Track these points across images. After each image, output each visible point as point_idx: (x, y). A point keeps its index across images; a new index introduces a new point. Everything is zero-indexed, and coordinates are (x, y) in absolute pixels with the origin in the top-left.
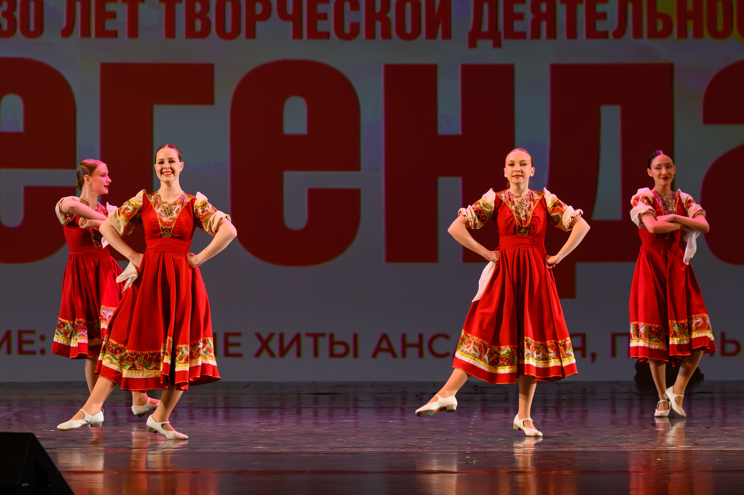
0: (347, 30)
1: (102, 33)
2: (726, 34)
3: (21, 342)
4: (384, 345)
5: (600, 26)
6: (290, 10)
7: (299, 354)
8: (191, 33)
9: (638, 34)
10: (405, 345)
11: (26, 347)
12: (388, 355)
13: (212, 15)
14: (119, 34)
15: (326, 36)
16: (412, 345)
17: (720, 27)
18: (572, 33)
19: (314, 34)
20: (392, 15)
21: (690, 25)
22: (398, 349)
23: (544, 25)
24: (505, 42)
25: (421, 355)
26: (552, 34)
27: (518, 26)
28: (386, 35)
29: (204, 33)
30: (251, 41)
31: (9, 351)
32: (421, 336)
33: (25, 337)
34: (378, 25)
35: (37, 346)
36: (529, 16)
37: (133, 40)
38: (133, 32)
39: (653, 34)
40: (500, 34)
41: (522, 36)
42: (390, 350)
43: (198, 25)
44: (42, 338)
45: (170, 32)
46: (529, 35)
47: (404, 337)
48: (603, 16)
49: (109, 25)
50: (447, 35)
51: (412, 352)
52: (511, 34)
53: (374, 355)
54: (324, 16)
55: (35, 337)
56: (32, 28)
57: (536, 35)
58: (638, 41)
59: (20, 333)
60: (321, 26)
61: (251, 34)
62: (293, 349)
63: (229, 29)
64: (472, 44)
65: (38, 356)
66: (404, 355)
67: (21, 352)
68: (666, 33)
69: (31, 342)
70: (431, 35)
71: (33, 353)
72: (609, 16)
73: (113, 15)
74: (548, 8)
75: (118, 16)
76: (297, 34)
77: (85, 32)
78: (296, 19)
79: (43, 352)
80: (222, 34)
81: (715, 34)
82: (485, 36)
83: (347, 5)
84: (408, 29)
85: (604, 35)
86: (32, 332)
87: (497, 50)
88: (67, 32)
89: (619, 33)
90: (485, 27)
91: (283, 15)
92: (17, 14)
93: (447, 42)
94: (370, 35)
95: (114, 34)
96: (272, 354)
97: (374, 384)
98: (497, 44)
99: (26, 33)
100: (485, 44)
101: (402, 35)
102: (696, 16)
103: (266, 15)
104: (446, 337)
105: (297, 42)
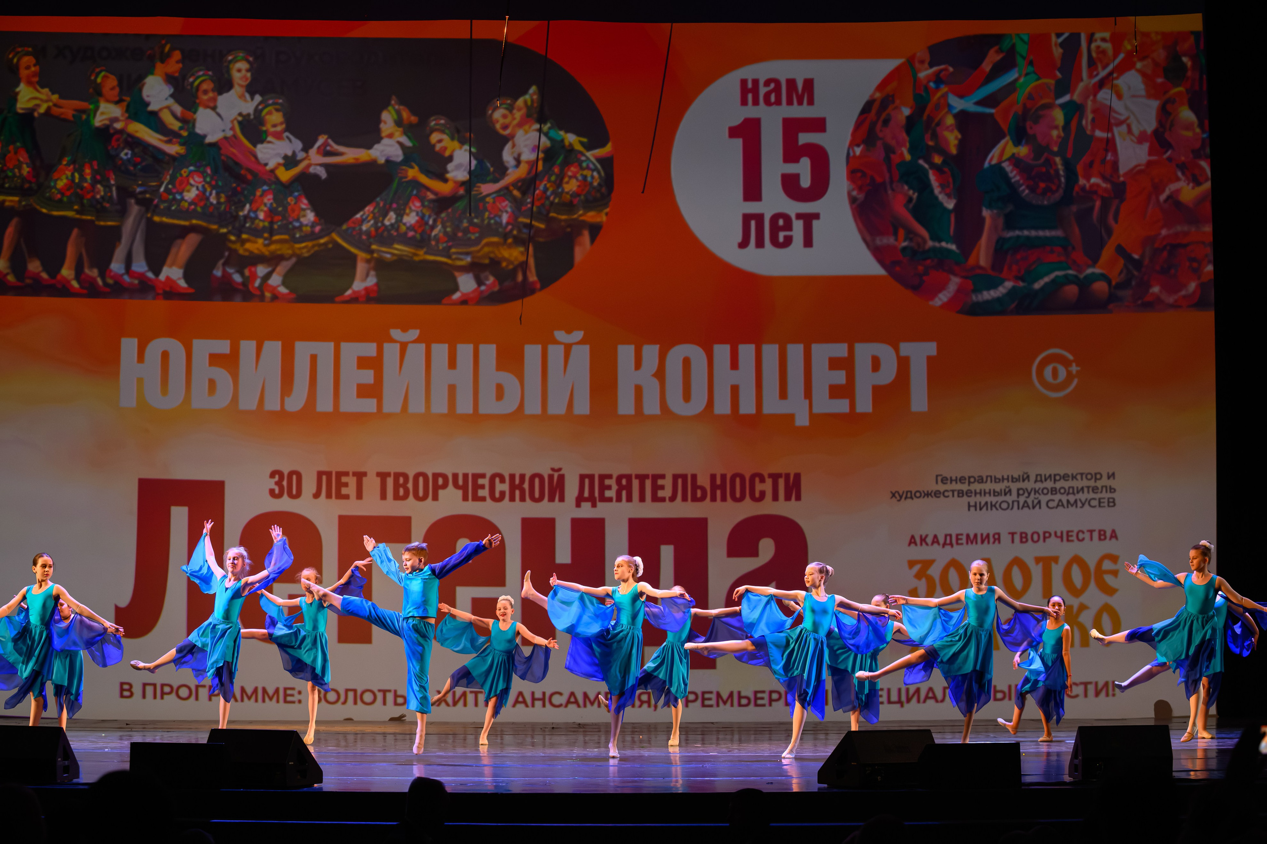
0: (497, 495)
1: (340, 496)
2: (742, 499)
3: (286, 695)
4: (520, 699)
5: (661, 494)
6: (461, 482)
7: (465, 705)
8: (397, 497)
9: (685, 499)
10: (534, 699)
11: (289, 699)
12: (522, 705)
13: (410, 485)
14: (351, 497)
15: (483, 499)
16: (539, 699)
17: (738, 495)
18: (642, 499)
19: (476, 498)
20: (526, 486)
21: (718, 492)
22: (529, 701)
23: (624, 493)
24: (599, 504)
25: (544, 706)
26: (629, 499)
27: (608, 494)
28: (523, 499)
29: (406, 497)
30: (435, 503)
31: (278, 701)
32: (544, 694)
33: (289, 692)
34: (517, 493)
35: (297, 697)
36: (615, 487)
37: (359, 501)
38: (359, 496)
39: (695, 499)
40: (595, 498)
41: (610, 500)
42: (524, 702)
43: (401, 492)
44: (300, 693)
45: (383, 496)
46: (614, 499)
47: (533, 693)
48: (662, 487)
49: (344, 491)
50: (562, 499)
51: (538, 704)
52: (604, 499)
53: (514, 706)
54: (483, 487)
55: (295, 692)
56: (294, 492)
57: (619, 499)
58: (684, 504)
59: (285, 689)
60: (481, 493)
61: (435, 498)
62: (461, 702)
63: (421, 494)
64: (578, 505)
65: (297, 704)
66: (533, 706)
67: (285, 701)
68: (703, 498)
69: (292, 695)
70: (551, 499)
71: (293, 702)
72: (666, 488)
73: (346, 485)
74: (627, 482)
75: (350, 485)
76: (465, 498)
77: (329, 496)
78: (464, 488)
79: (300, 701)
80: (417, 497)
81: (735, 499)
82: (586, 500)
83: (497, 480)
84: (537, 495)
85: (663, 500)
86: (293, 689)
87: (594, 509)
88: (317, 495)
89: (673, 499)
90: (586, 494)
91: (456, 485)
92: (285, 483)
93: (561, 504)
94: (512, 499)
95: (347, 497)
96: (448, 705)
97: (513, 723)
98: (594, 505)
99: (291, 496)
100: (586, 506)
101: (533, 499)
102: (723, 487)
103: (445, 486)
104: (560, 694)
105: (466, 503)
